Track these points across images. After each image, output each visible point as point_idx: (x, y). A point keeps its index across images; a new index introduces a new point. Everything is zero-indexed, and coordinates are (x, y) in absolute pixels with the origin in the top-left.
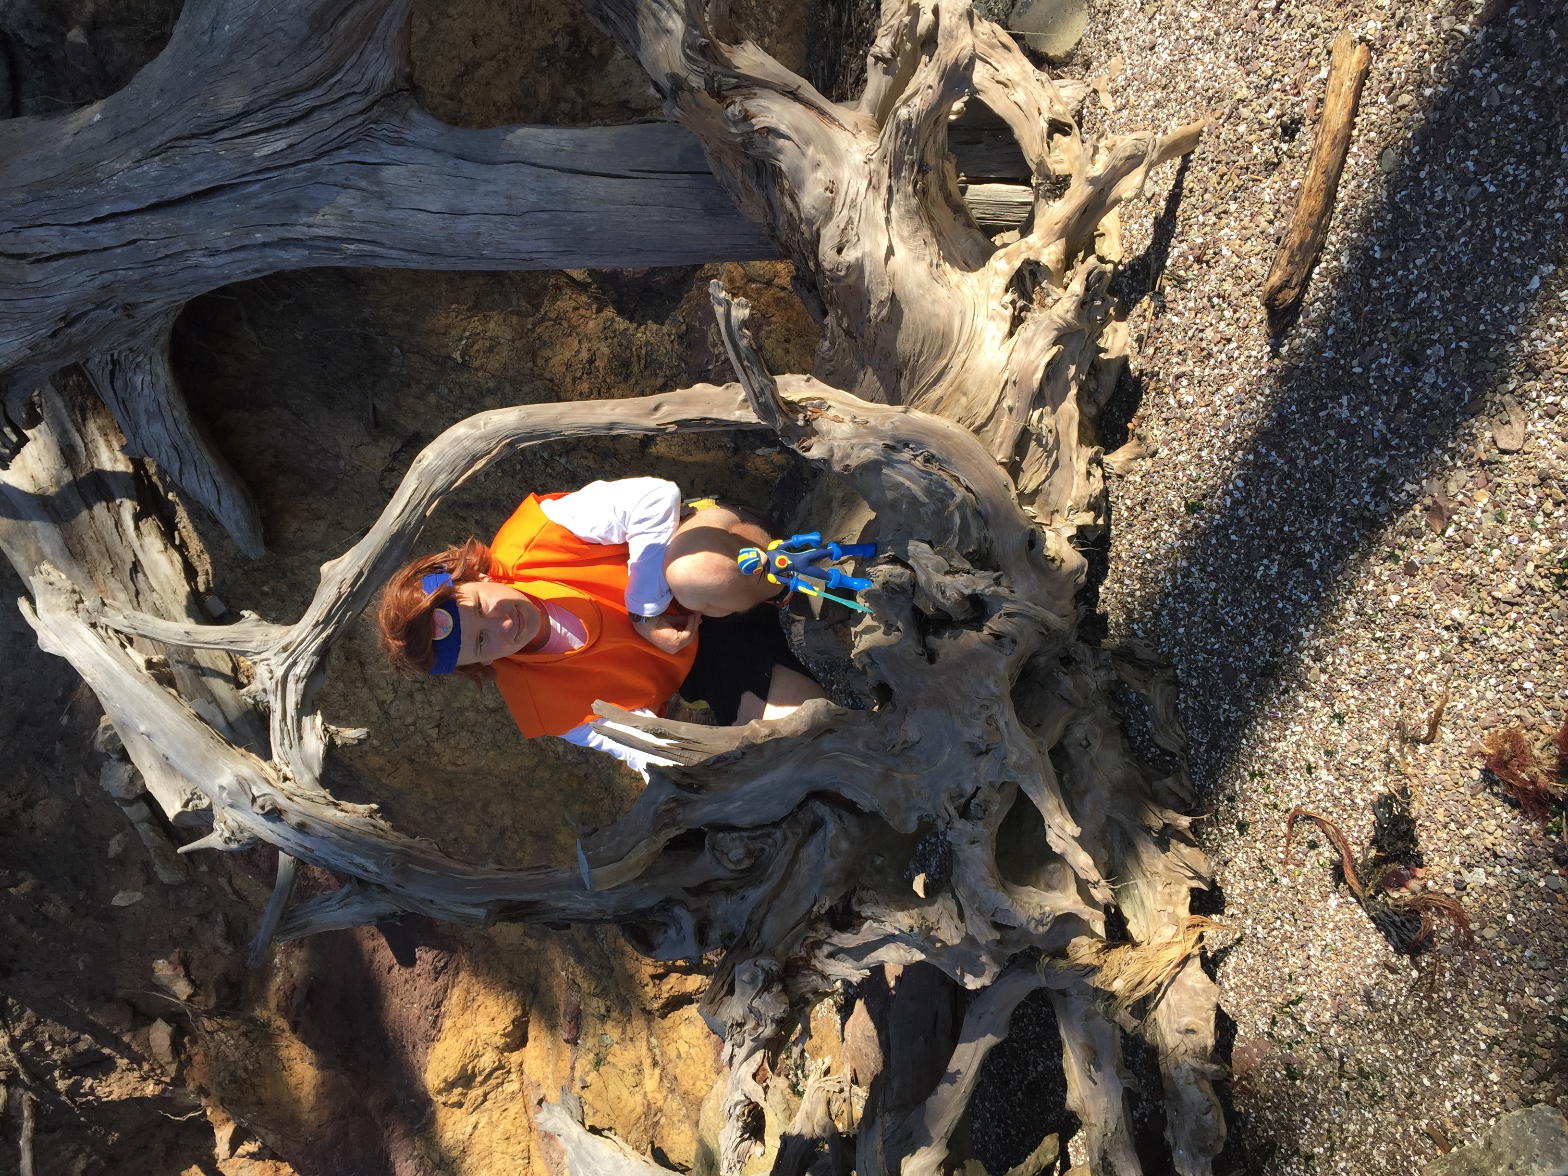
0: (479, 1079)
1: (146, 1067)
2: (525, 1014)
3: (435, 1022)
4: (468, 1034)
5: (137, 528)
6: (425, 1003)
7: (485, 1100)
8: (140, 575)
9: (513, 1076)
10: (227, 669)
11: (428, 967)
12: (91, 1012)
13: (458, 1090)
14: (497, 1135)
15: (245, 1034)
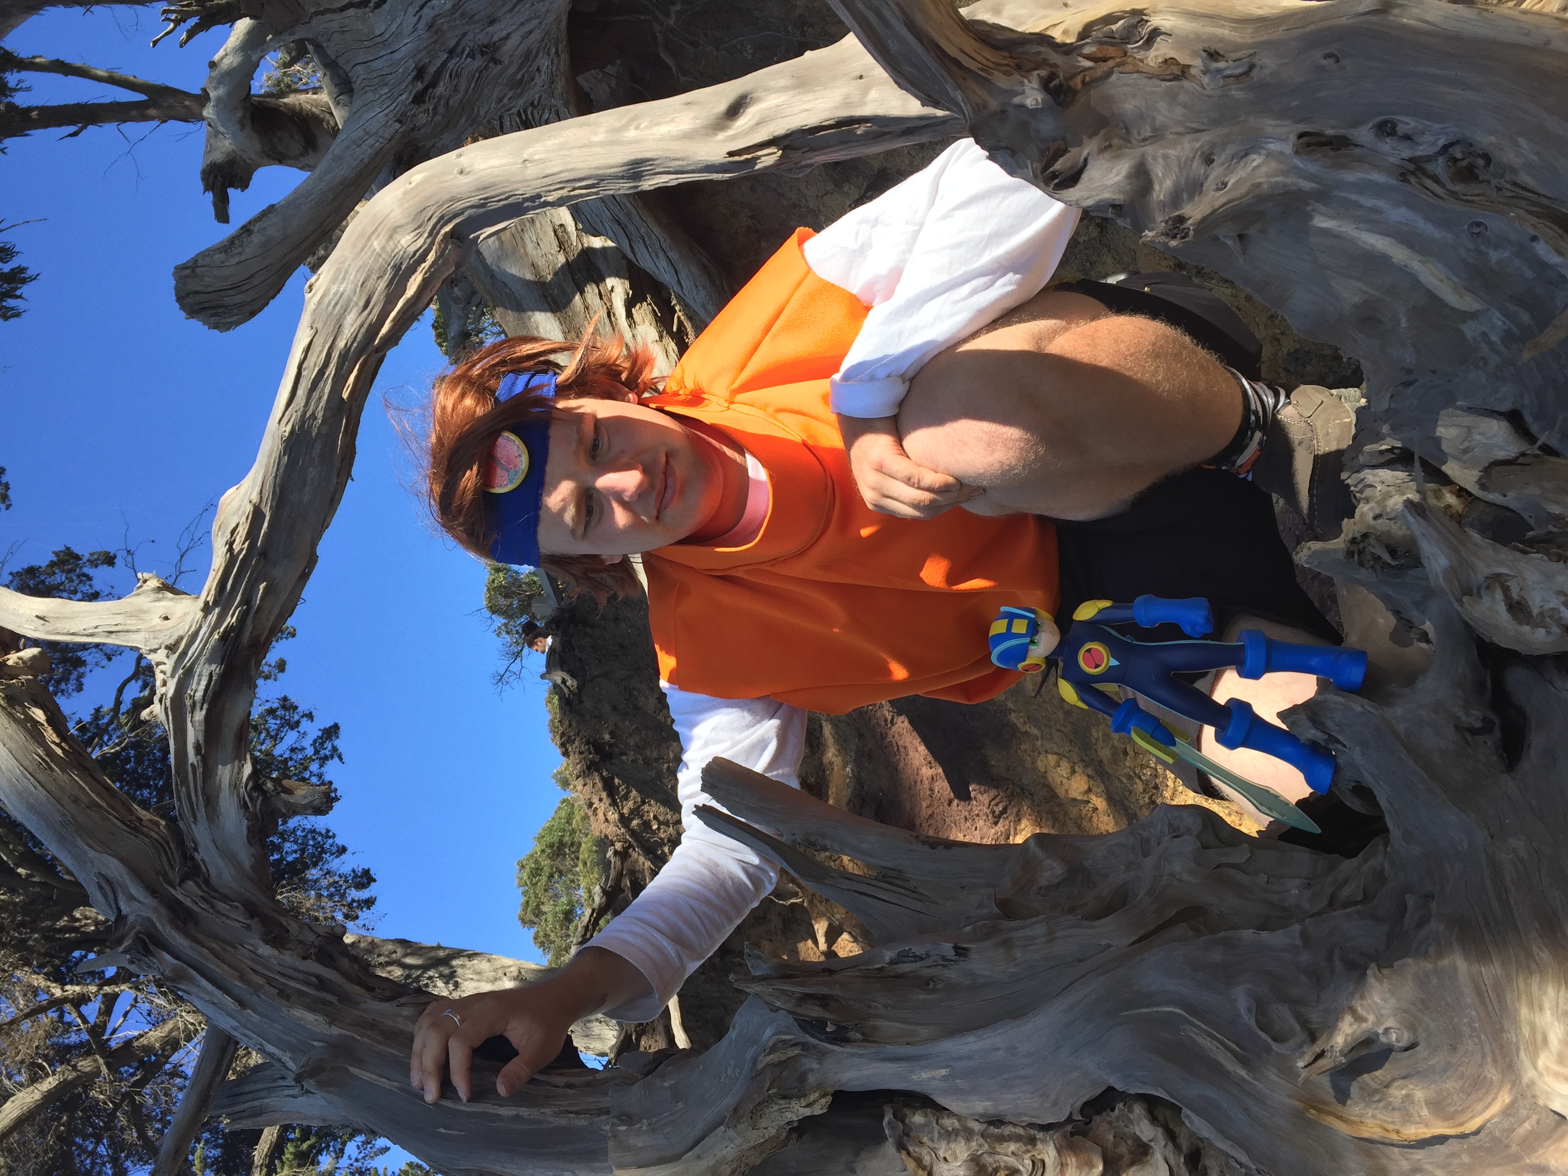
5: (629, 315)
11: (986, 809)
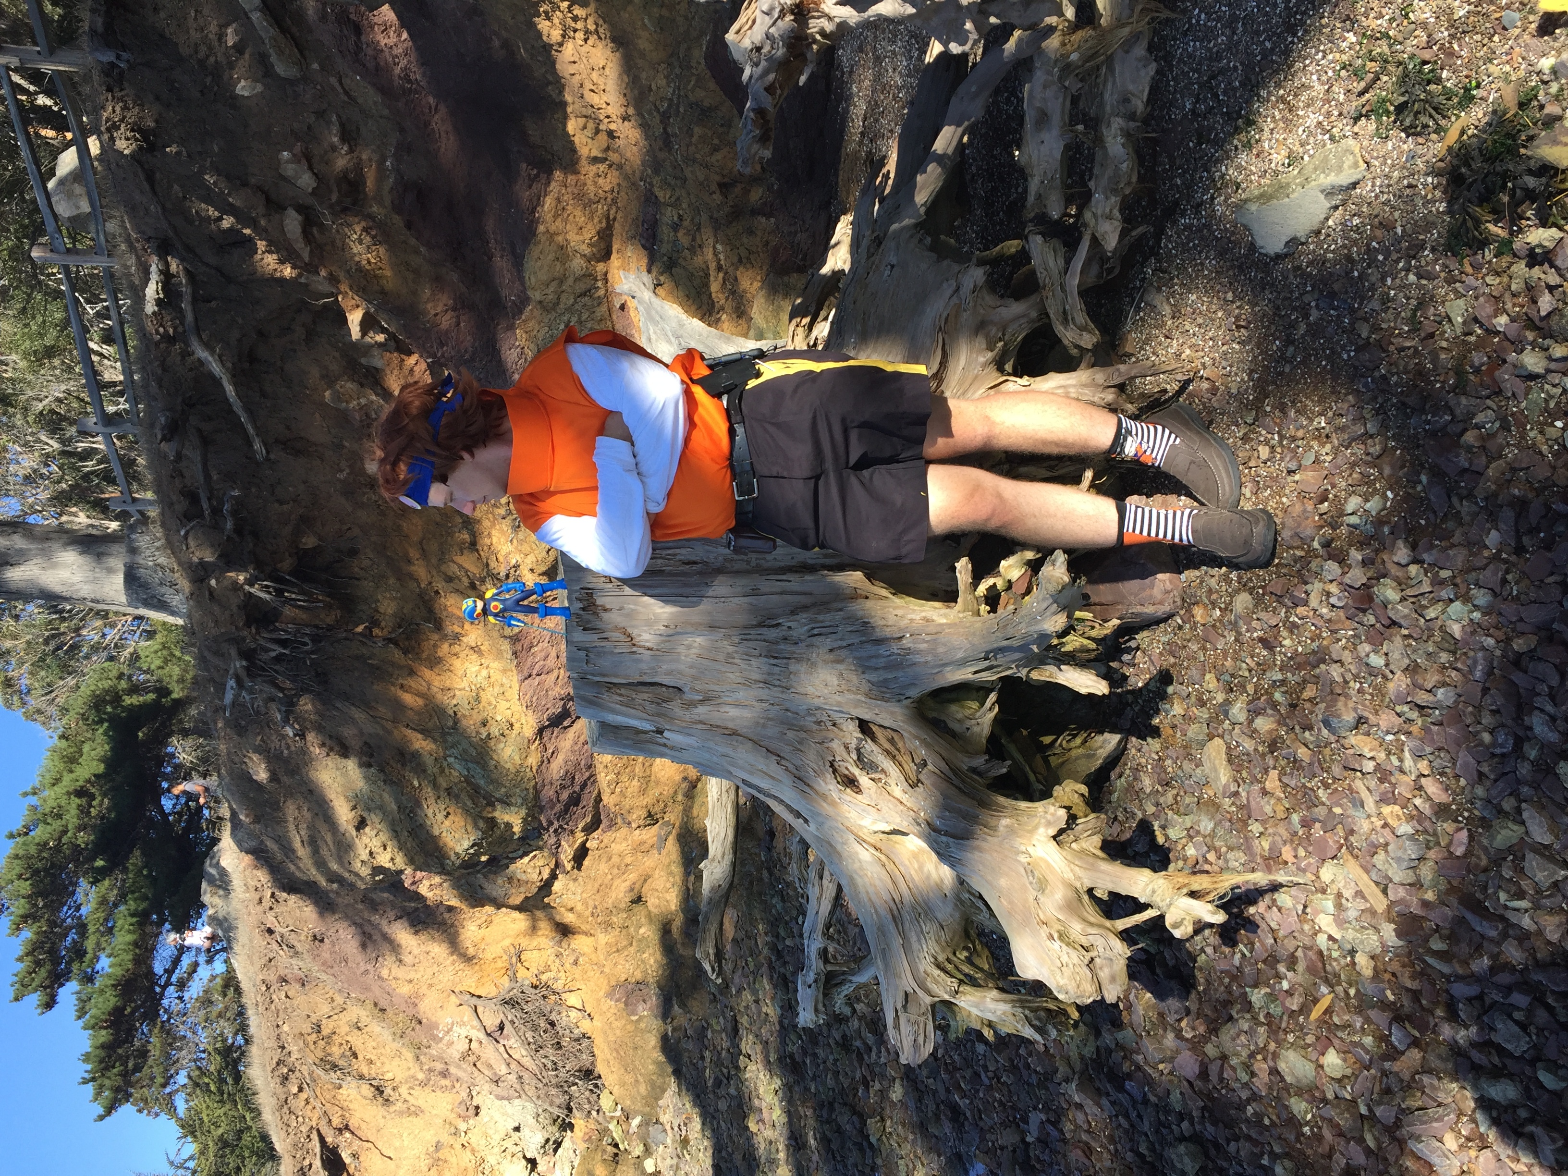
0: (570, 282)
1: (283, 250)
2: (609, 227)
3: (530, 226)
4: (559, 239)
6: (522, 208)
7: (575, 303)
9: (599, 284)
13: (551, 291)
15: (365, 230)
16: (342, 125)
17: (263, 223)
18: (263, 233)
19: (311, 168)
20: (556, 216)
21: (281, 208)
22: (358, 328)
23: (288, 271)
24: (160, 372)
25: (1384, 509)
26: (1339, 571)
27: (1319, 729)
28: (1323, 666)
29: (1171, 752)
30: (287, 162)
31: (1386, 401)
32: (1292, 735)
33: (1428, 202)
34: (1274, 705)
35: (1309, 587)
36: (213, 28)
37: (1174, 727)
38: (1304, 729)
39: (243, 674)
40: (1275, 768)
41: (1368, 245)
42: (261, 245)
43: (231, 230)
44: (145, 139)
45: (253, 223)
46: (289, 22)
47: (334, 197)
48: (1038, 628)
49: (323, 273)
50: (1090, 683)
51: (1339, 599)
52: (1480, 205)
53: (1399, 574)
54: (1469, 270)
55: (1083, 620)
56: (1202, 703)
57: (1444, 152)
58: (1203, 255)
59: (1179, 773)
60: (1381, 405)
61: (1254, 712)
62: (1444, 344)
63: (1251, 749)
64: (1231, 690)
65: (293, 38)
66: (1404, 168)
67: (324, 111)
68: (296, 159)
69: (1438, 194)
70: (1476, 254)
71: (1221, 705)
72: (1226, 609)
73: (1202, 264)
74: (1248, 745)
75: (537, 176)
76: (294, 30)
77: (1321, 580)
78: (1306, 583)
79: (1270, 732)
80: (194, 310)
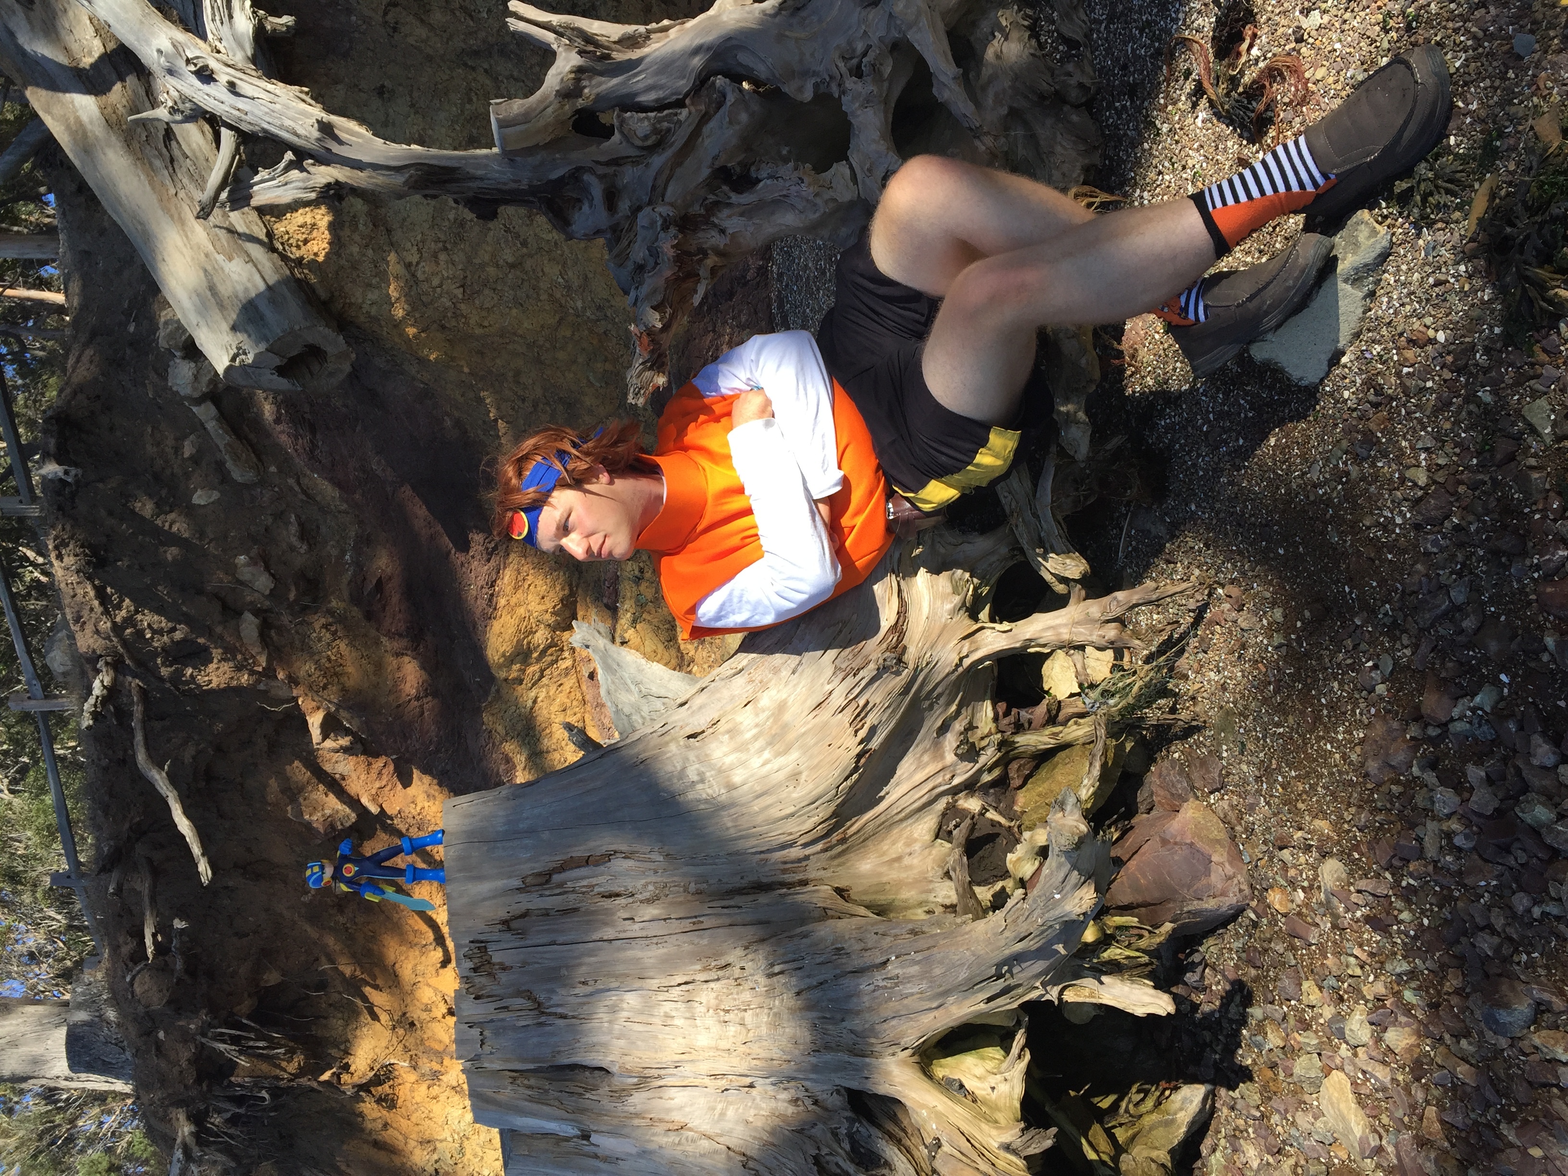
0: (535, 655)
1: (239, 657)
2: (572, 594)
3: (490, 600)
4: (521, 611)
6: (482, 583)
7: (542, 676)
8: (174, 143)
9: (566, 654)
10: (261, 234)
11: (481, 548)
12: (183, 603)
13: (517, 667)
14: (555, 707)
15: (325, 626)
16: (301, 524)
17: (219, 629)
18: (219, 640)
19: (267, 568)
20: (516, 588)
21: (239, 614)
22: (318, 731)
23: (245, 679)
24: (106, 798)
25: (1502, 698)
26: (1457, 800)
27: (1481, 1034)
28: (1463, 940)
29: (1275, 1103)
30: (244, 565)
31: (1468, 557)
32: (1442, 1049)
33: (1466, 294)
34: (1407, 1009)
35: (1419, 831)
36: (170, 442)
37: (1273, 1066)
38: (1457, 1037)
39: (191, 1141)
40: (1428, 1103)
41: (1398, 374)
42: (216, 653)
43: (184, 641)
44: (95, 554)
45: (209, 633)
46: (246, 429)
47: (292, 596)
48: (1057, 912)
49: (281, 676)
50: (1147, 999)
51: (1467, 837)
52: (1541, 267)
53: (1546, 782)
54: (1544, 357)
55: (1127, 928)
56: (1305, 1026)
57: (1473, 228)
58: (1194, 454)
59: (1293, 1131)
60: (1464, 565)
61: (1379, 1026)
62: (1532, 462)
63: (1387, 1080)
64: (1341, 999)
65: (252, 446)
66: (1424, 264)
67: (282, 512)
68: (253, 562)
69: (1478, 282)
70: (1548, 335)
71: (1330, 1022)
72: (1311, 887)
73: (1194, 465)
74: (1382, 1074)
75: (495, 548)
76: (252, 436)
77: (1433, 818)
78: (1413, 826)
79: (1409, 1049)
80: (144, 729)
